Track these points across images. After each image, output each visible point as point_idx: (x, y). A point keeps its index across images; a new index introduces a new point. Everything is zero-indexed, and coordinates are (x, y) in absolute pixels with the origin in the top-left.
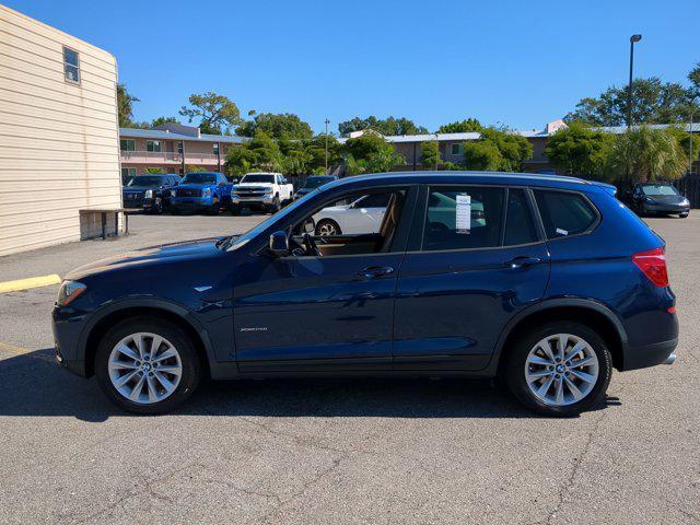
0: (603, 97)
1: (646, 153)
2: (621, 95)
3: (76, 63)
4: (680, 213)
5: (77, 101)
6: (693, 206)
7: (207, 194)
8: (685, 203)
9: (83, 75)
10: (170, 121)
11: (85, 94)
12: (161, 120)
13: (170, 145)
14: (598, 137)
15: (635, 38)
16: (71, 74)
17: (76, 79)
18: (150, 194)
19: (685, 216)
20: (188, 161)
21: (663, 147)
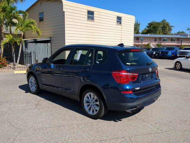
3: (121, 20)
5: (120, 29)
7: (170, 53)
9: (122, 23)
10: (182, 32)
11: (123, 27)
12: (179, 32)
13: (178, 39)
16: (119, 23)
17: (120, 24)
18: (154, 53)
20: (183, 44)
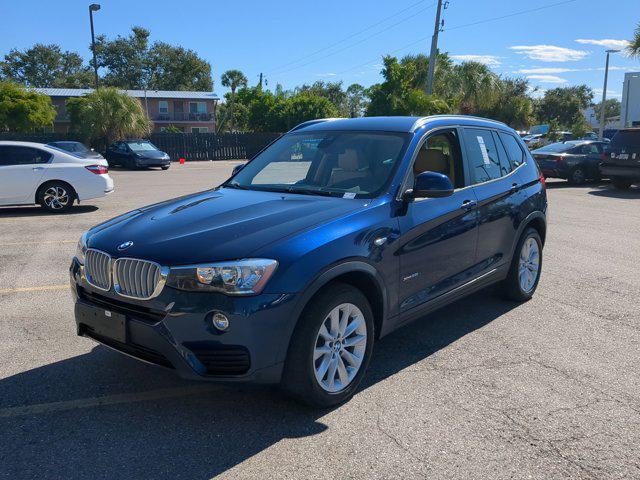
0: (7, 58)
1: (119, 113)
2: (24, 59)
4: (163, 166)
6: (174, 159)
8: (166, 157)
14: (33, 97)
15: (94, 7)
19: (166, 168)
21: (132, 109)
